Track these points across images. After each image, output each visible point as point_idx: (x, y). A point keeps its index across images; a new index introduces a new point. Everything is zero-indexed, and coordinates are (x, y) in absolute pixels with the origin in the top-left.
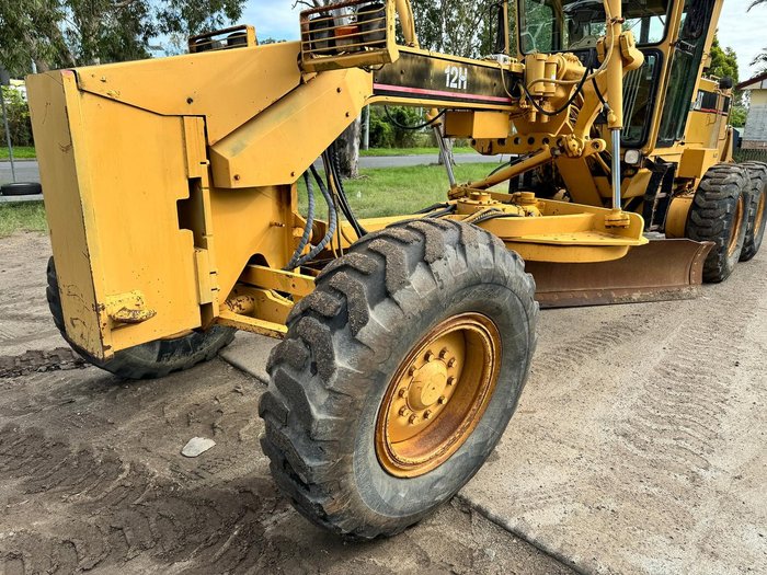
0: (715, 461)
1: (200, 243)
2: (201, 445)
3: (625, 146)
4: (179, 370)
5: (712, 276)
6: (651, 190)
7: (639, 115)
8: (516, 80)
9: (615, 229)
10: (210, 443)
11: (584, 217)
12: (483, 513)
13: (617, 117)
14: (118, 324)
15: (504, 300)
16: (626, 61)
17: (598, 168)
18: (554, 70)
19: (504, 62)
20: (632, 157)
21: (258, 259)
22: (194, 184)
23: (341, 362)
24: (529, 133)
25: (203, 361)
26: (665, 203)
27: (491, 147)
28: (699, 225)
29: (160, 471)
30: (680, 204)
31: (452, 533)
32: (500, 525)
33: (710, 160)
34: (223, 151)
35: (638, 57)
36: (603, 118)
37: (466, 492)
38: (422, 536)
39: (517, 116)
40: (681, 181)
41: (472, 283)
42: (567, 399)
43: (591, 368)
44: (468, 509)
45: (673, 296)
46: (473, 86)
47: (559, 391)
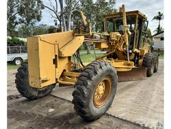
0: (151, 105)
1: (56, 67)
2: (51, 110)
3: (129, 49)
4: (41, 97)
5: (149, 75)
6: (135, 58)
7: (131, 43)
8: (108, 37)
9: (129, 65)
10: (53, 110)
11: (123, 63)
12: (111, 115)
13: (127, 44)
14: (43, 81)
15: (112, 74)
16: (128, 34)
17: (124, 54)
18: (115, 35)
19: (106, 34)
20: (131, 51)
21: (65, 70)
22: (56, 56)
23: (89, 83)
24: (111, 47)
25: (46, 95)
26: (138, 60)
27: (104, 50)
28: (145, 64)
29: (45, 115)
30: (141, 61)
31: (106, 119)
32: (114, 117)
33: (146, 52)
34: (61, 50)
35: (130, 33)
36: (125, 44)
37: (107, 112)
38: (100, 120)
39: (109, 44)
40: (141, 56)
41: (108, 71)
42: (123, 97)
43: (127, 92)
44: (108, 115)
45: (141, 79)
46: (101, 38)
47: (121, 96)
